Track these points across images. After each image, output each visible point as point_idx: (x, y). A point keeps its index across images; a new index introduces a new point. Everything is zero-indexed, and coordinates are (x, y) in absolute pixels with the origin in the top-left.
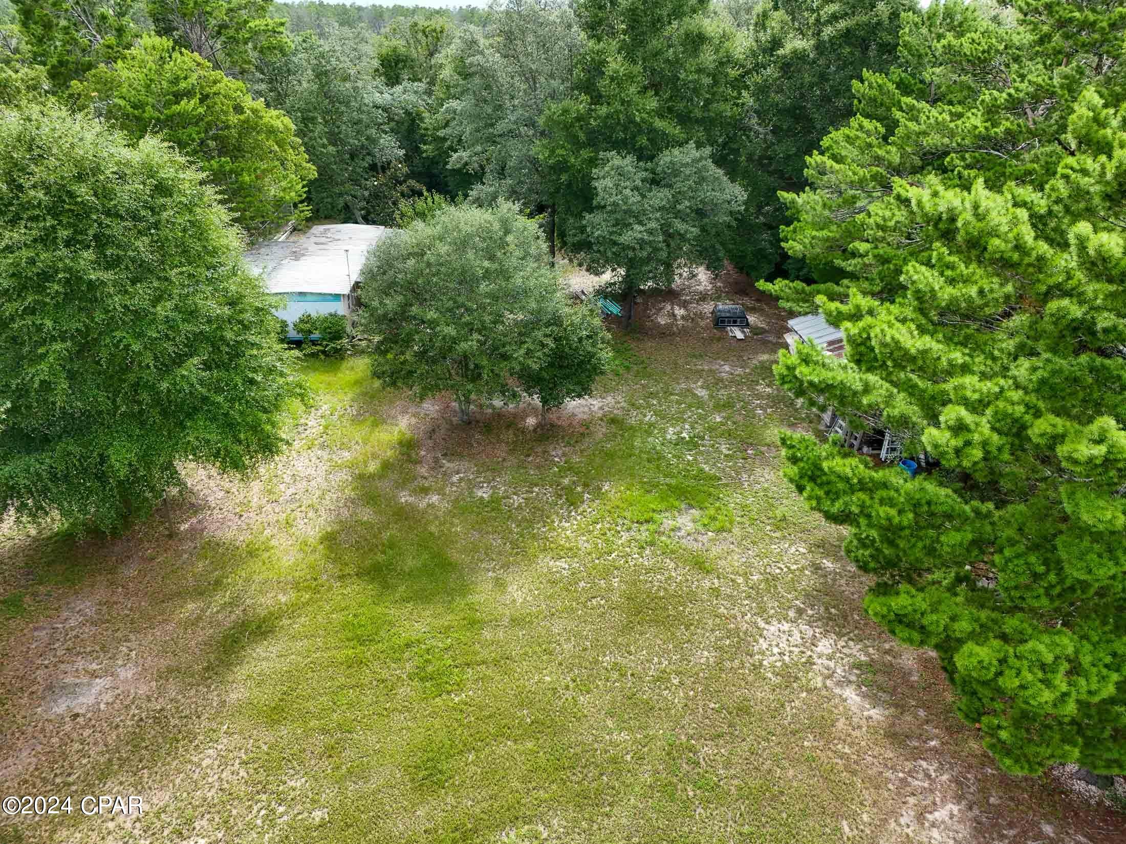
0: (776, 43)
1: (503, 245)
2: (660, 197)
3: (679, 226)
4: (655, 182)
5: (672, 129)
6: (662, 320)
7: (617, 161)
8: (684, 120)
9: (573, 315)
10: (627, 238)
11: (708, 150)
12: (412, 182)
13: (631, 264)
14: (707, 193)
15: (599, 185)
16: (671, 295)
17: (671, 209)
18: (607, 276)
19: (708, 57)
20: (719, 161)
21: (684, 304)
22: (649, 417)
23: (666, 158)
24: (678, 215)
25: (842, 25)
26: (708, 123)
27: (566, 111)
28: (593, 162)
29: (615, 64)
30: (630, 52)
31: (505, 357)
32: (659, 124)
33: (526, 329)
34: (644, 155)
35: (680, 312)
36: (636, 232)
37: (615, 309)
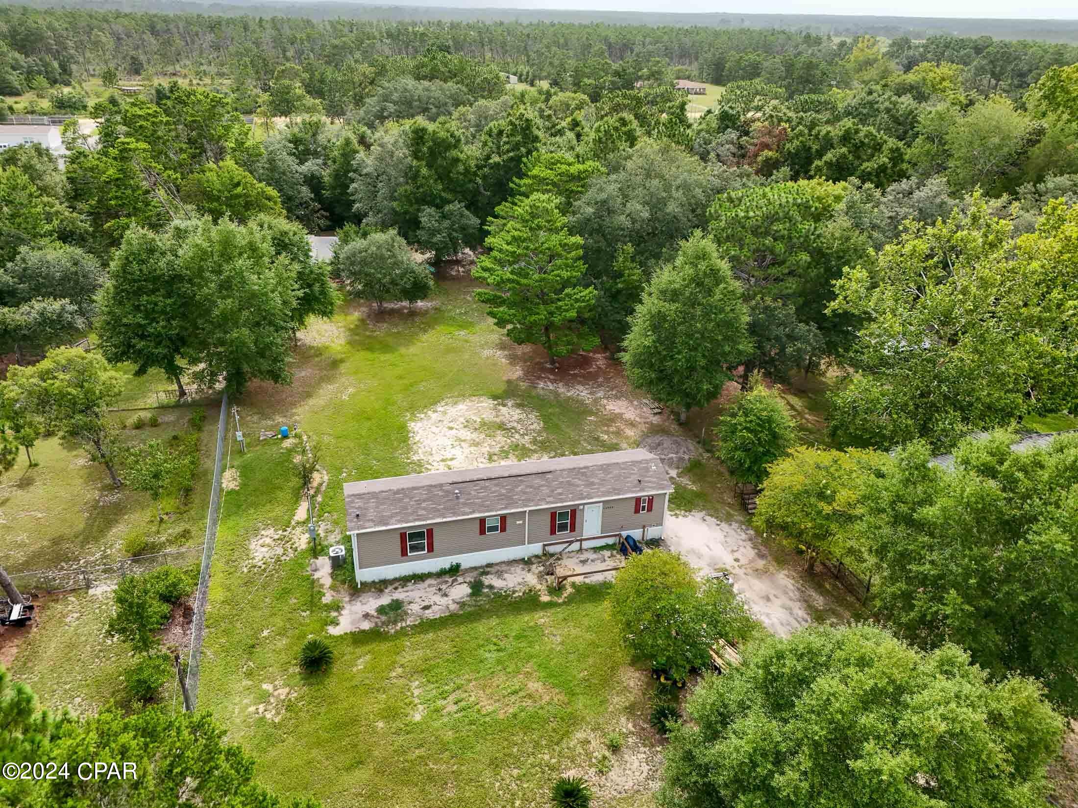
0: (488, 157)
1: (393, 246)
2: (446, 223)
3: (455, 234)
4: (444, 217)
5: (449, 196)
6: (454, 273)
7: (428, 210)
8: (453, 191)
9: (418, 269)
10: (435, 240)
11: (463, 204)
12: (322, 212)
13: (437, 250)
14: (464, 221)
15: (422, 220)
16: (458, 262)
17: (451, 228)
18: (428, 255)
19: (461, 168)
20: (467, 207)
21: (463, 266)
22: (450, 307)
23: (446, 208)
24: (454, 230)
25: (511, 154)
26: (463, 193)
27: (406, 191)
28: (419, 210)
29: (424, 171)
30: (429, 166)
31: (397, 285)
32: (443, 194)
33: (402, 276)
34: (438, 207)
35: (461, 269)
36: (438, 238)
37: (433, 269)
